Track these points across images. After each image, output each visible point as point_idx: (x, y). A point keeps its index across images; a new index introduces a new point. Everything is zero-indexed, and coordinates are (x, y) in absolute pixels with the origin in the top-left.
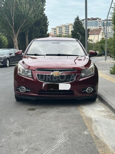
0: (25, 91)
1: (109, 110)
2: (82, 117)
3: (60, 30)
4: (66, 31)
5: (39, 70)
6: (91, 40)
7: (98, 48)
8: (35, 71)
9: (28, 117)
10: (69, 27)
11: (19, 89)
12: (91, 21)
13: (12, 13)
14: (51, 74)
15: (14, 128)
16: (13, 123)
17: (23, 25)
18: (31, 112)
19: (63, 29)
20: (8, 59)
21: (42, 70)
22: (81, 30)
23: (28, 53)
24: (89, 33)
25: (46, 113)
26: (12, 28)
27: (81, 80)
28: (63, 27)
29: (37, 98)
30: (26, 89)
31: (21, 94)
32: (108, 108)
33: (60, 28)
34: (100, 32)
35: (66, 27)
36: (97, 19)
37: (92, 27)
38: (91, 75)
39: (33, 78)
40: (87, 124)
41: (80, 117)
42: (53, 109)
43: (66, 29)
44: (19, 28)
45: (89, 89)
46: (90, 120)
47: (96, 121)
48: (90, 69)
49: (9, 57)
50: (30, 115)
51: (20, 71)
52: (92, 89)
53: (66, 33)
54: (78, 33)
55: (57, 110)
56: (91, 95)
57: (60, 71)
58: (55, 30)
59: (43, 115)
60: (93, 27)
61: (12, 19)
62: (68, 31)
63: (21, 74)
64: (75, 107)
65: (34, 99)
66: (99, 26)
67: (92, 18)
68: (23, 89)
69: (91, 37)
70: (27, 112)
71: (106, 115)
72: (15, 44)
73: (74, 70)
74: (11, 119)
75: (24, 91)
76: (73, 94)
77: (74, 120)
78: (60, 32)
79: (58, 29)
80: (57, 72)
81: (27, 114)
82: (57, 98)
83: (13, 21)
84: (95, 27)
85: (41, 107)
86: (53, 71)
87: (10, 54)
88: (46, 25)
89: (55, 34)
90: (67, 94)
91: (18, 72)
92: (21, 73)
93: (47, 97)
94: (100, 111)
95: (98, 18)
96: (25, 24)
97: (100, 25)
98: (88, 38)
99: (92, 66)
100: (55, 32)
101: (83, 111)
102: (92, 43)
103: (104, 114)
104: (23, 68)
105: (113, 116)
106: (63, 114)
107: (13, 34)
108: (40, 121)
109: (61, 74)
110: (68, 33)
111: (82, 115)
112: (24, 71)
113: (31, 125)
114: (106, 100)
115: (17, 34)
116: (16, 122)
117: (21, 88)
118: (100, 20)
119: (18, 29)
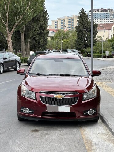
0: (29, 112)
1: (110, 133)
2: (83, 140)
3: (62, 23)
4: (69, 25)
5: (43, 93)
6: (100, 37)
7: (108, 47)
8: (39, 93)
9: (33, 139)
10: (73, 20)
11: (23, 110)
12: (100, 12)
13: (7, 8)
14: (54, 97)
15: (21, 150)
16: (20, 145)
17: (19, 23)
18: (35, 134)
19: (65, 22)
20: (1, 64)
21: (46, 93)
22: (87, 25)
23: (31, 72)
24: (98, 28)
25: (50, 135)
26: (6, 25)
27: (83, 102)
28: (66, 20)
29: (40, 120)
30: (30, 111)
31: (24, 115)
32: (108, 131)
33: (62, 21)
34: (111, 28)
35: (70, 20)
36: (109, 11)
37: (101, 19)
38: (93, 97)
39: (36, 100)
40: (87, 148)
41: (81, 140)
42: (56, 131)
43: (69, 22)
44: (13, 25)
45: (91, 111)
46: (90, 143)
47: (96, 144)
48: (92, 92)
49: (3, 62)
50: (34, 137)
51: (24, 92)
52: (94, 111)
53: (69, 27)
54: (84, 29)
55: (59, 132)
56: (92, 117)
57: (63, 94)
58: (56, 22)
59: (47, 137)
60: (103, 19)
61: (6, 15)
62: (72, 24)
63: (24, 96)
64: (77, 129)
65: (37, 120)
66: (111, 19)
67: (102, 9)
68: (26, 111)
69: (100, 33)
70: (31, 134)
71: (106, 138)
72: (9, 45)
73: (76, 93)
74: (17, 141)
75: (27, 112)
76: (75, 116)
77: (76, 143)
78: (62, 25)
79: (59, 22)
80: (60, 95)
81: (32, 135)
82: (59, 120)
83: (7, 17)
84: (106, 19)
85: (44, 129)
86: (56, 93)
87: (4, 59)
88: (46, 20)
89: (56, 27)
90: (69, 116)
91: (22, 93)
92: (24, 94)
93: (49, 119)
94: (101, 134)
95: (109, 9)
96: (21, 21)
97: (111, 17)
98: (96, 35)
99: (94, 88)
100: (56, 25)
101: (85, 133)
102: (101, 40)
103: (104, 137)
104: (27, 90)
105: (112, 139)
106: (65, 137)
107: (6, 32)
108: (44, 144)
109: (64, 97)
110: (72, 26)
111: (84, 137)
112: (27, 93)
113: (37, 148)
114: (107, 123)
115: (11, 33)
116: (22, 144)
117: (25, 109)
118: (112, 11)
119: (13, 27)
